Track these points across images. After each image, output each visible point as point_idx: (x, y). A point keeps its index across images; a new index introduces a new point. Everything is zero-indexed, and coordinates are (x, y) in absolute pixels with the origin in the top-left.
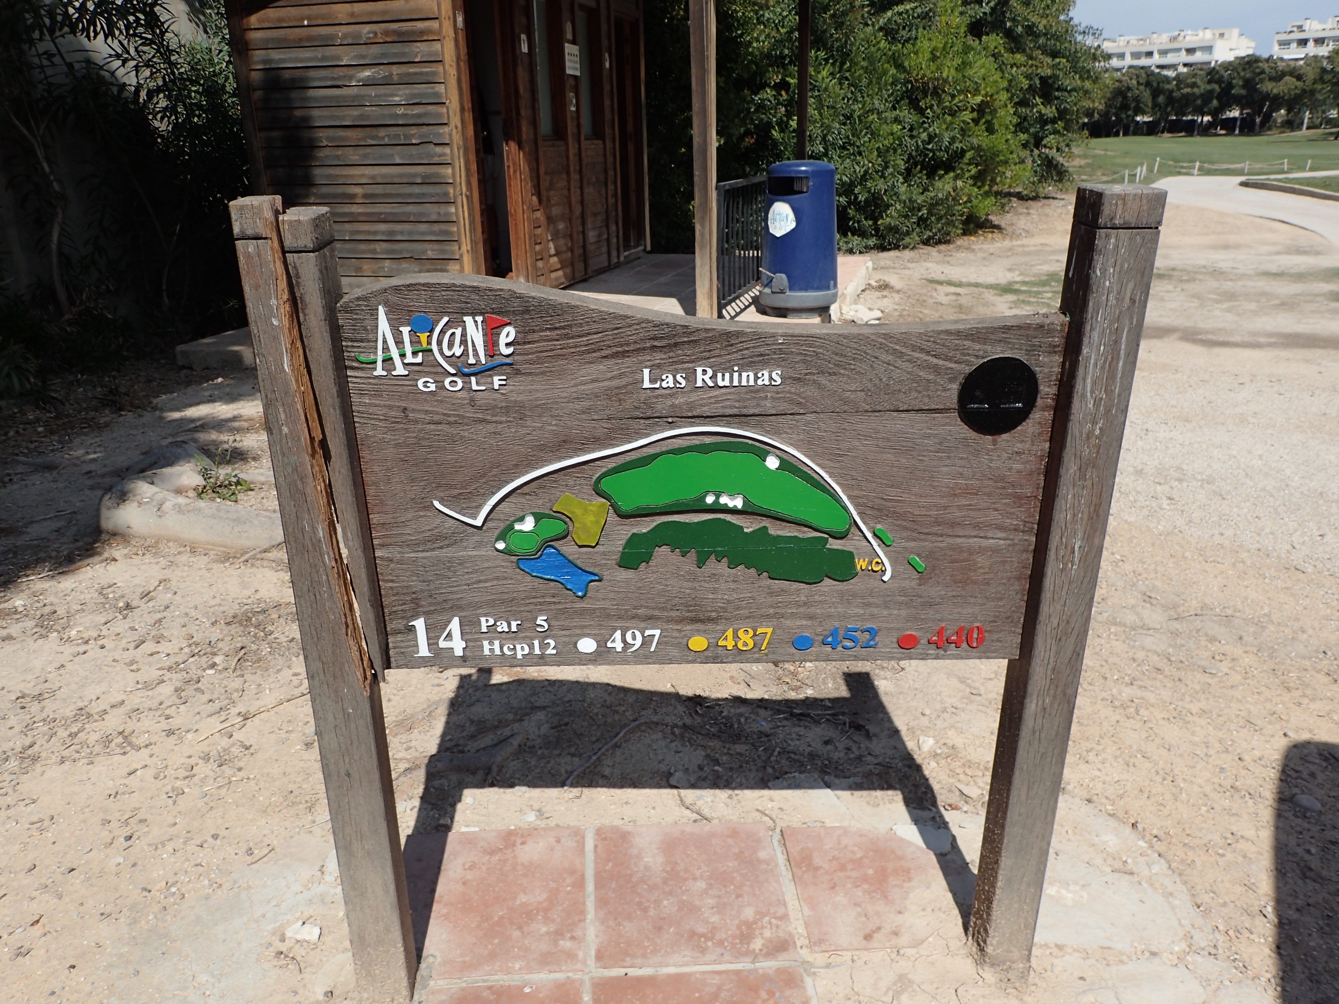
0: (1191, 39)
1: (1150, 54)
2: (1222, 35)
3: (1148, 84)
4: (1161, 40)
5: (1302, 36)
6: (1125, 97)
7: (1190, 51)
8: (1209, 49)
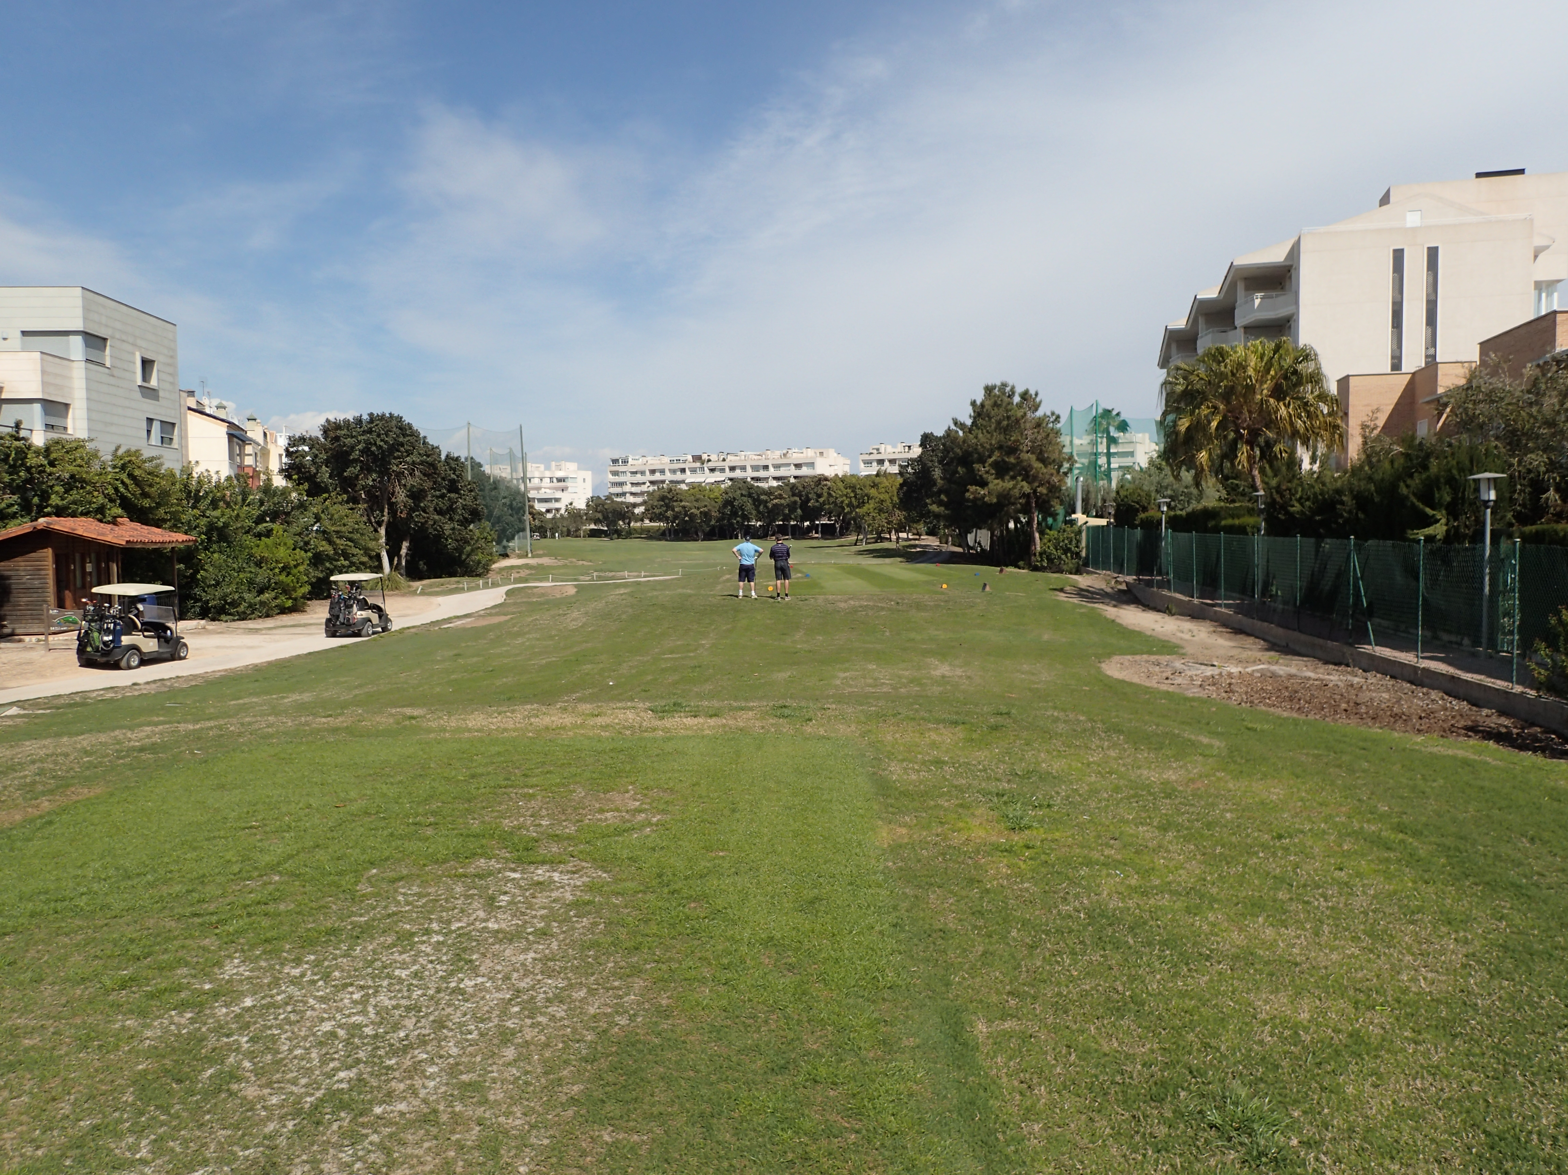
0: (796, 456)
1: (766, 467)
2: (821, 453)
3: (750, 495)
4: (774, 456)
5: (880, 457)
6: (733, 506)
7: (798, 466)
8: (811, 465)
